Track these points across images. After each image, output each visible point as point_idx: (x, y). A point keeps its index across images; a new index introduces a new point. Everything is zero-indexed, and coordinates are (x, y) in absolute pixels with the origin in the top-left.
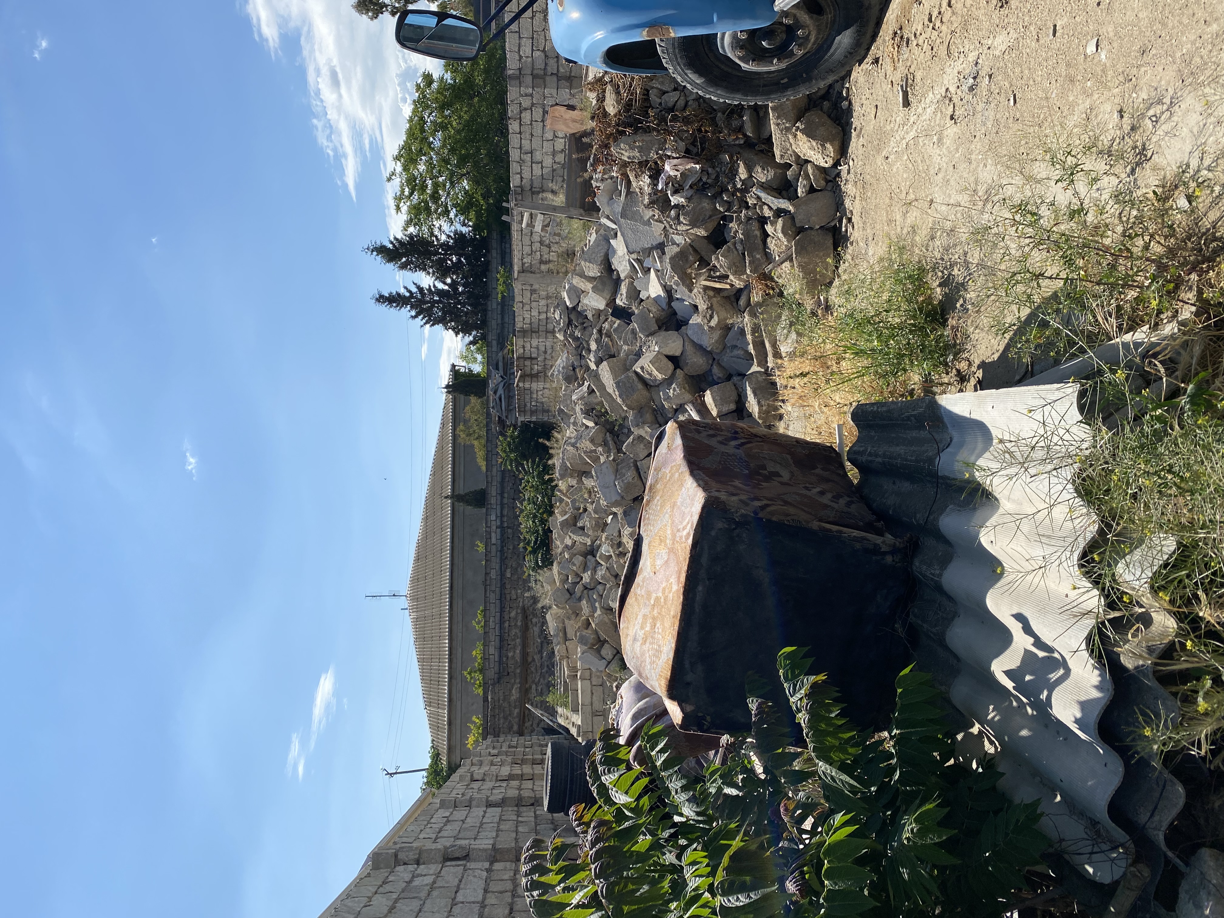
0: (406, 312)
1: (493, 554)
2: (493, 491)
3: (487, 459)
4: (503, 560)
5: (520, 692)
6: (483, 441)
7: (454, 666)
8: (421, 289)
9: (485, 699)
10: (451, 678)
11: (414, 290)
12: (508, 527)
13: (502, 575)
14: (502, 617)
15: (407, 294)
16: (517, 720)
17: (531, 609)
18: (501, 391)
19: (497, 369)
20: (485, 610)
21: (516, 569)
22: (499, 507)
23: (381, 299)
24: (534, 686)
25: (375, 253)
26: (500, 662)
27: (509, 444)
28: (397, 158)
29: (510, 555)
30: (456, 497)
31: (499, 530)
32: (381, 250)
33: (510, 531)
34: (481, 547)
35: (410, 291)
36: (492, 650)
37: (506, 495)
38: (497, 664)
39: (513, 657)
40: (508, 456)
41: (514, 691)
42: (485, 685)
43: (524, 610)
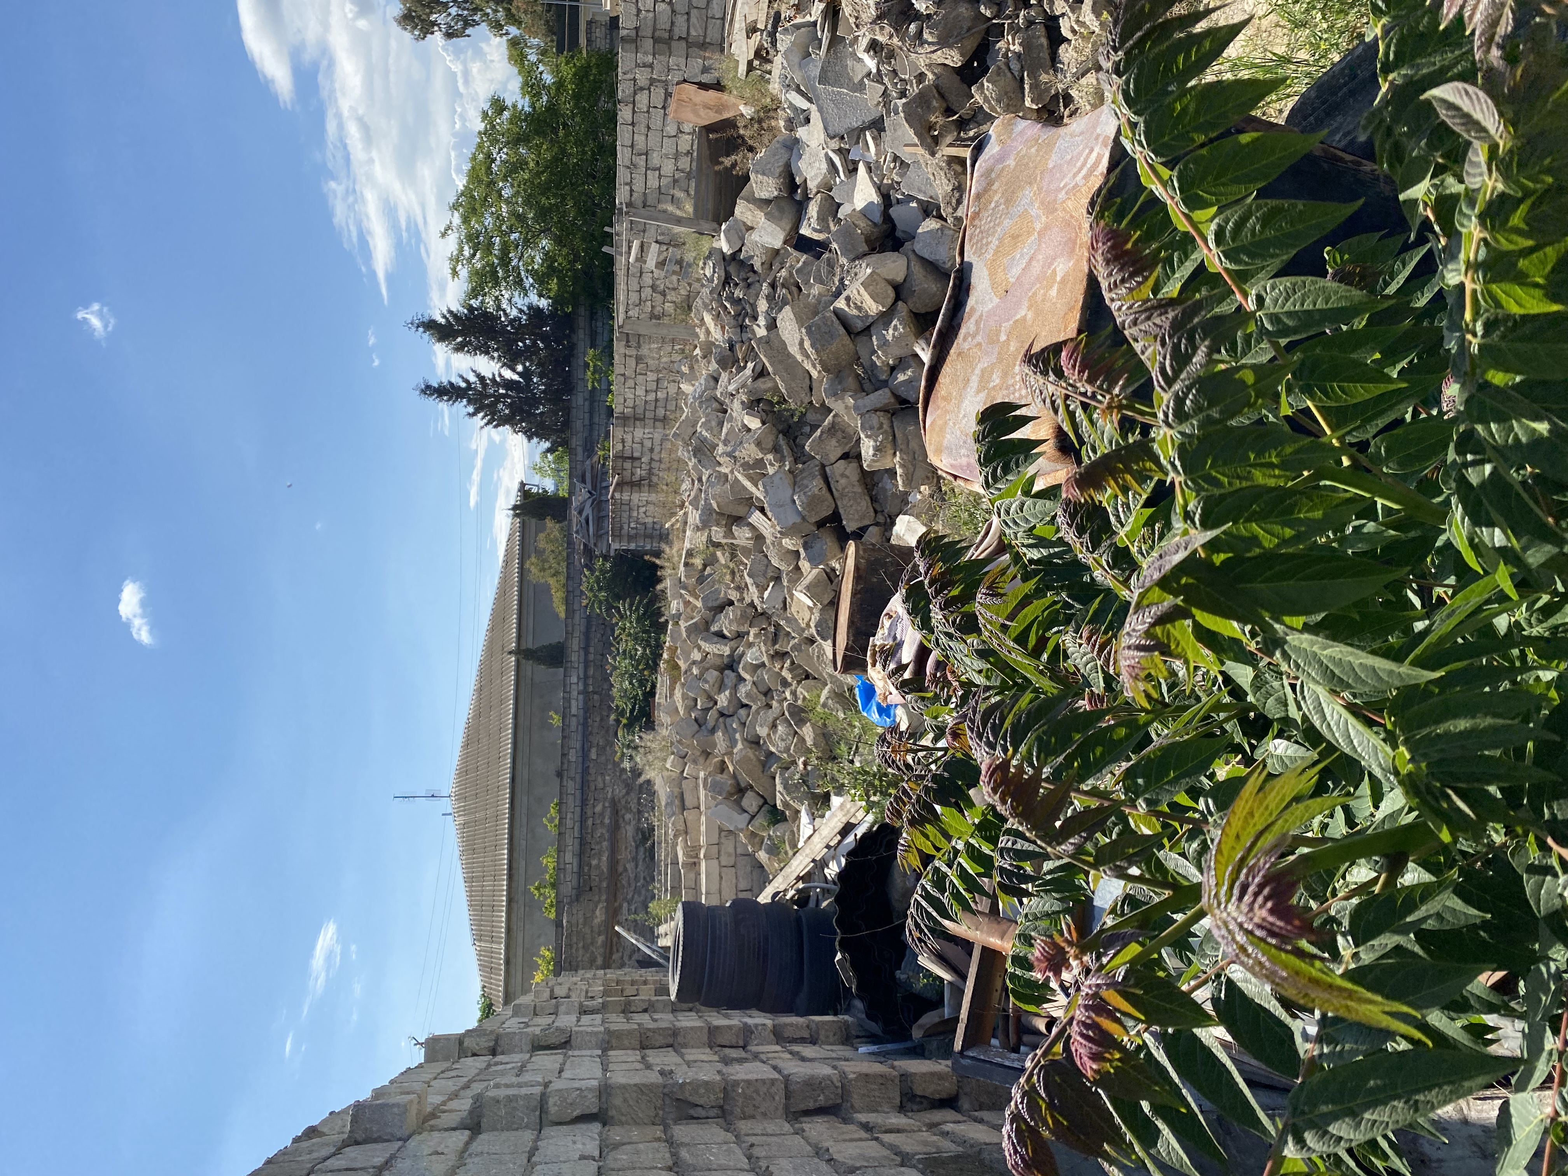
0: (462, 407)
1: (573, 728)
2: (575, 644)
3: (568, 602)
4: (586, 736)
5: (607, 912)
6: (562, 579)
7: (514, 885)
8: (482, 379)
9: (558, 924)
10: (510, 901)
11: (472, 378)
12: (595, 693)
13: (585, 754)
14: (583, 814)
15: (463, 385)
16: (602, 950)
17: (623, 802)
18: (588, 511)
19: (583, 481)
20: (560, 804)
21: (604, 748)
22: (582, 666)
23: (429, 390)
24: (625, 905)
25: (421, 329)
26: (580, 873)
27: (598, 581)
28: (455, 207)
29: (595, 730)
30: (523, 654)
31: (581, 697)
32: (430, 325)
33: (596, 697)
34: (556, 720)
35: (467, 381)
36: (569, 857)
37: (592, 650)
38: (575, 876)
39: (598, 866)
40: (595, 596)
41: (598, 912)
42: (559, 905)
43: (614, 803)
